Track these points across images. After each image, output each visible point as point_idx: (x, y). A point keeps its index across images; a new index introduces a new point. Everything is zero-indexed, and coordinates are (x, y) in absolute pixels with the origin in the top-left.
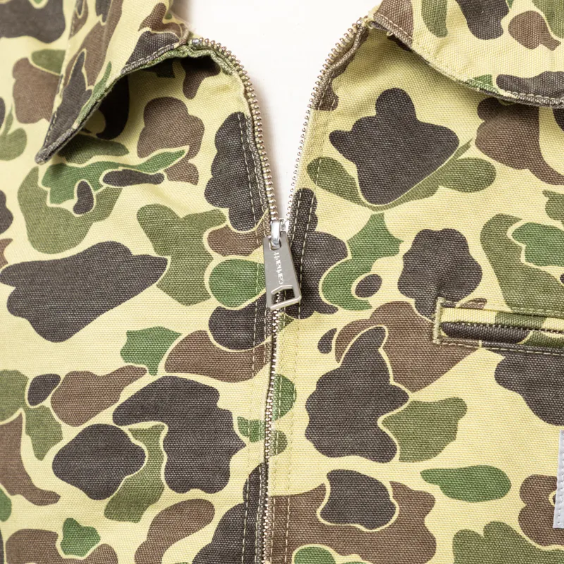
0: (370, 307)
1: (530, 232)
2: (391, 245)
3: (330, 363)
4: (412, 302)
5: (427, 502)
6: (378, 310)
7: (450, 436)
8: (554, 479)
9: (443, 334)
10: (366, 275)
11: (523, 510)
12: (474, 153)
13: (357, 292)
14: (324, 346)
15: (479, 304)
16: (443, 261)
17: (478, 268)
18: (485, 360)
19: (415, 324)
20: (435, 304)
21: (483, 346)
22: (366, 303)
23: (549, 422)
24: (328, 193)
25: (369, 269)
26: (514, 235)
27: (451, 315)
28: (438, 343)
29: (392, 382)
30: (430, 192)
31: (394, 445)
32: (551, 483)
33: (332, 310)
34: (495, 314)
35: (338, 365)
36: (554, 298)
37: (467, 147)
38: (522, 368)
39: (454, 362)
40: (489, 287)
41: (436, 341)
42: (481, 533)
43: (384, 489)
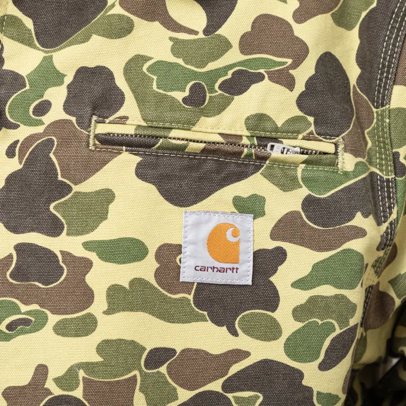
0: (43, 124)
1: (160, 67)
2: (58, 78)
3: (15, 165)
4: (74, 119)
5: (87, 265)
6: (49, 126)
7: (103, 216)
8: (180, 246)
9: (97, 142)
10: (40, 100)
11: (157, 269)
12: (118, 10)
13: (34, 113)
14: (10, 153)
15: (123, 120)
16: (97, 90)
17: (122, 95)
18: (127, 161)
19: (76, 135)
20: (90, 120)
21: (126, 151)
22: (40, 120)
23: (176, 205)
24: (12, 41)
25: (42, 96)
26: (148, 69)
27: (103, 129)
28: (93, 149)
29: (60, 178)
30: (86, 39)
31: (62, 224)
32: (178, 249)
33: (16, 127)
34: (135, 127)
35: (20, 167)
36: (177, 115)
37: (113, 6)
38: (155, 166)
39: (105, 163)
40: (130, 108)
41: (92, 147)
42: (127, 286)
43: (55, 256)
